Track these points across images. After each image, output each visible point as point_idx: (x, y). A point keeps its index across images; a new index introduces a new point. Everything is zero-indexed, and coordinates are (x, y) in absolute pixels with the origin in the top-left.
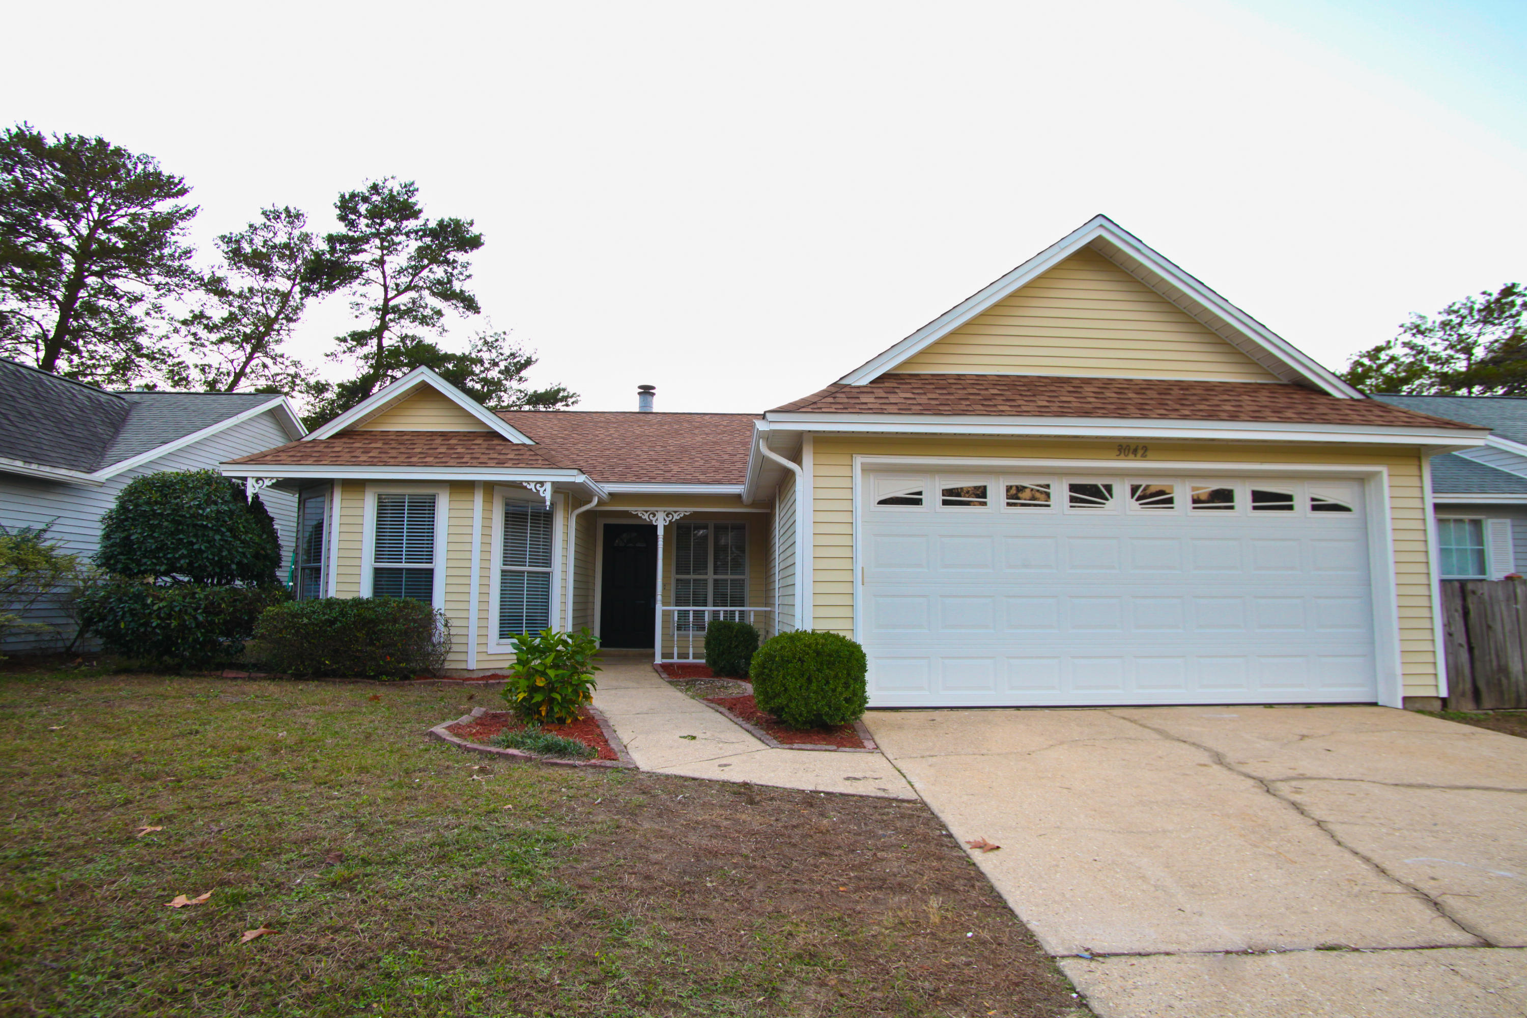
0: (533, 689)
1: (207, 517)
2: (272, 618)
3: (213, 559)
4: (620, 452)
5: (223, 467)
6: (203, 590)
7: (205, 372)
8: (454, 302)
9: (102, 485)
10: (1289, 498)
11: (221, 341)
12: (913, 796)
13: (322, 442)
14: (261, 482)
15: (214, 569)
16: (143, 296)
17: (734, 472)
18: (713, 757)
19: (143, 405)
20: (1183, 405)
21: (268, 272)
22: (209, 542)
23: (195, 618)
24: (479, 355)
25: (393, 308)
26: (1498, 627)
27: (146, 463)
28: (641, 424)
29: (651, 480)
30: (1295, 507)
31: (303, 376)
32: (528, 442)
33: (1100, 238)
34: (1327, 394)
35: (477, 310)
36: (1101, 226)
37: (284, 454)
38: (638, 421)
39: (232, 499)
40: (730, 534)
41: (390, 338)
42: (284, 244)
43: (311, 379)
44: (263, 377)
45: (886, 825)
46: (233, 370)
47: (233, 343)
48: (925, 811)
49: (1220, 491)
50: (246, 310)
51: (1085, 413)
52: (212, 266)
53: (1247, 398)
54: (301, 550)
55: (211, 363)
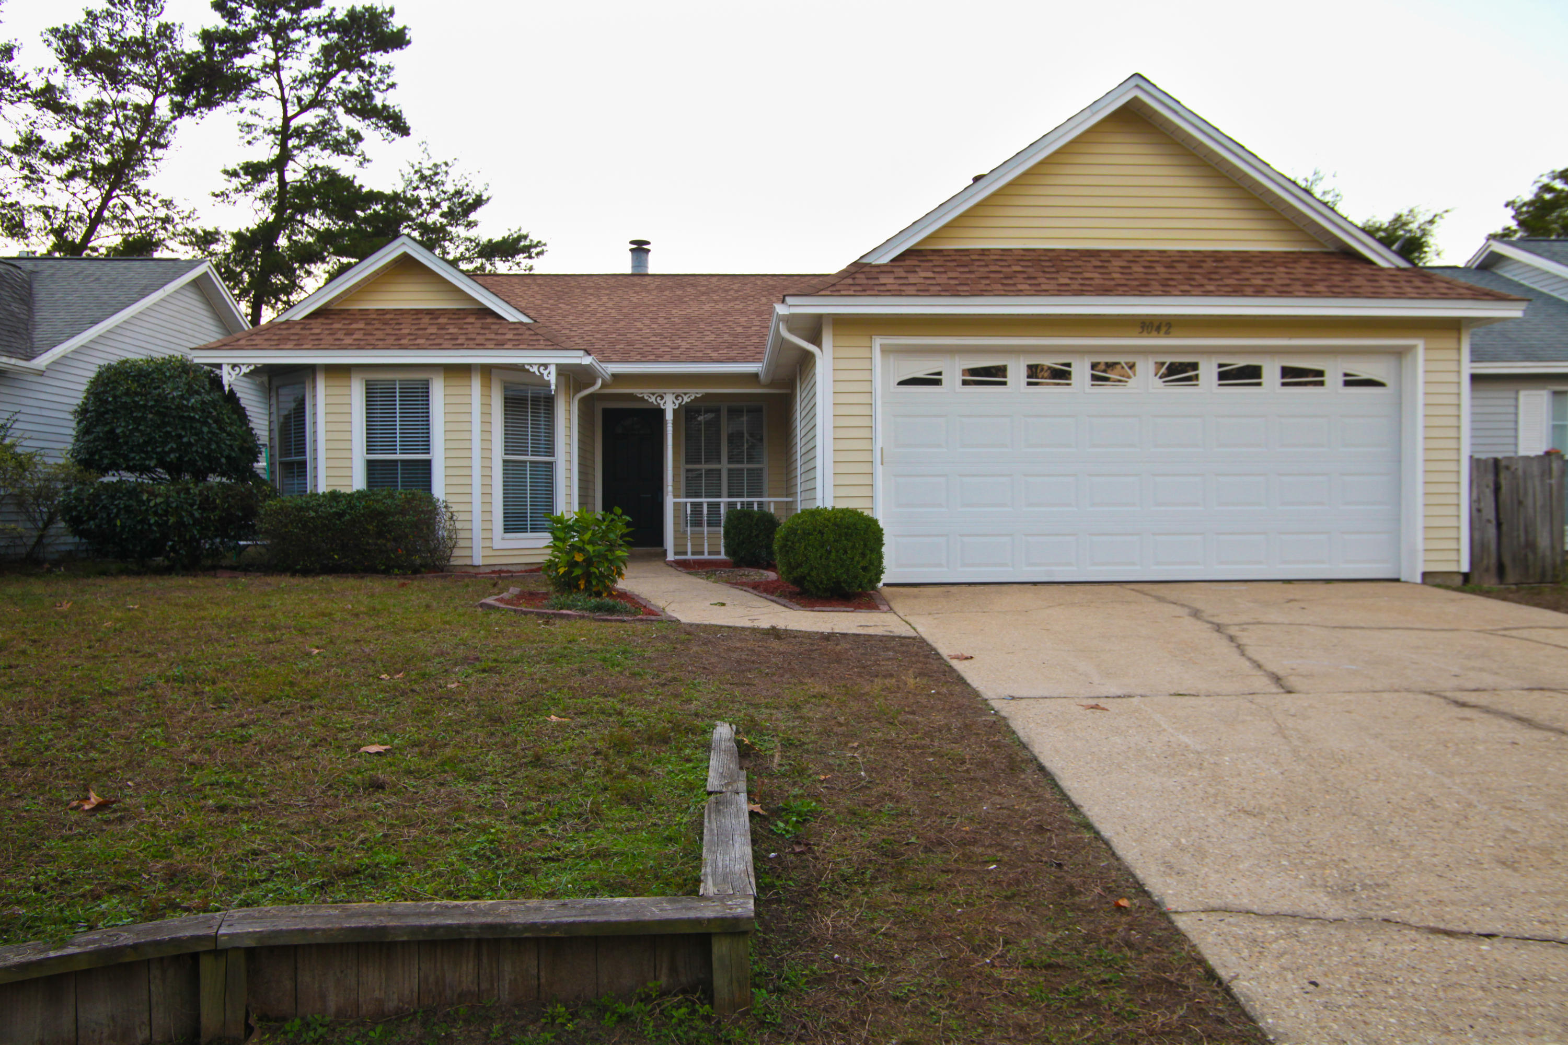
0: (573, 564)
1: (192, 408)
2: (274, 512)
4: (618, 326)
7: (49, 217)
8: (376, 120)
9: (41, 373)
10: (1320, 373)
11: (71, 176)
12: (914, 635)
13: (297, 323)
14: (237, 369)
17: (750, 348)
18: (741, 615)
20: (1210, 279)
21: (115, 78)
22: (197, 434)
23: (192, 515)
24: (415, 193)
25: (296, 130)
26: (1529, 501)
28: (637, 288)
29: (657, 359)
30: (1326, 383)
32: (525, 320)
33: (1136, 99)
34: (1370, 262)
35: (406, 132)
36: (1138, 86)
37: (259, 337)
38: (634, 285)
39: (211, 389)
40: (745, 419)
41: (295, 171)
42: (136, 39)
43: (191, 225)
44: (127, 222)
45: (888, 649)
46: (87, 213)
47: (86, 178)
48: (920, 642)
49: (1248, 367)
50: (96, 132)
51: (1105, 291)
52: (41, 71)
53: (1282, 269)
54: (277, 442)
55: (56, 205)
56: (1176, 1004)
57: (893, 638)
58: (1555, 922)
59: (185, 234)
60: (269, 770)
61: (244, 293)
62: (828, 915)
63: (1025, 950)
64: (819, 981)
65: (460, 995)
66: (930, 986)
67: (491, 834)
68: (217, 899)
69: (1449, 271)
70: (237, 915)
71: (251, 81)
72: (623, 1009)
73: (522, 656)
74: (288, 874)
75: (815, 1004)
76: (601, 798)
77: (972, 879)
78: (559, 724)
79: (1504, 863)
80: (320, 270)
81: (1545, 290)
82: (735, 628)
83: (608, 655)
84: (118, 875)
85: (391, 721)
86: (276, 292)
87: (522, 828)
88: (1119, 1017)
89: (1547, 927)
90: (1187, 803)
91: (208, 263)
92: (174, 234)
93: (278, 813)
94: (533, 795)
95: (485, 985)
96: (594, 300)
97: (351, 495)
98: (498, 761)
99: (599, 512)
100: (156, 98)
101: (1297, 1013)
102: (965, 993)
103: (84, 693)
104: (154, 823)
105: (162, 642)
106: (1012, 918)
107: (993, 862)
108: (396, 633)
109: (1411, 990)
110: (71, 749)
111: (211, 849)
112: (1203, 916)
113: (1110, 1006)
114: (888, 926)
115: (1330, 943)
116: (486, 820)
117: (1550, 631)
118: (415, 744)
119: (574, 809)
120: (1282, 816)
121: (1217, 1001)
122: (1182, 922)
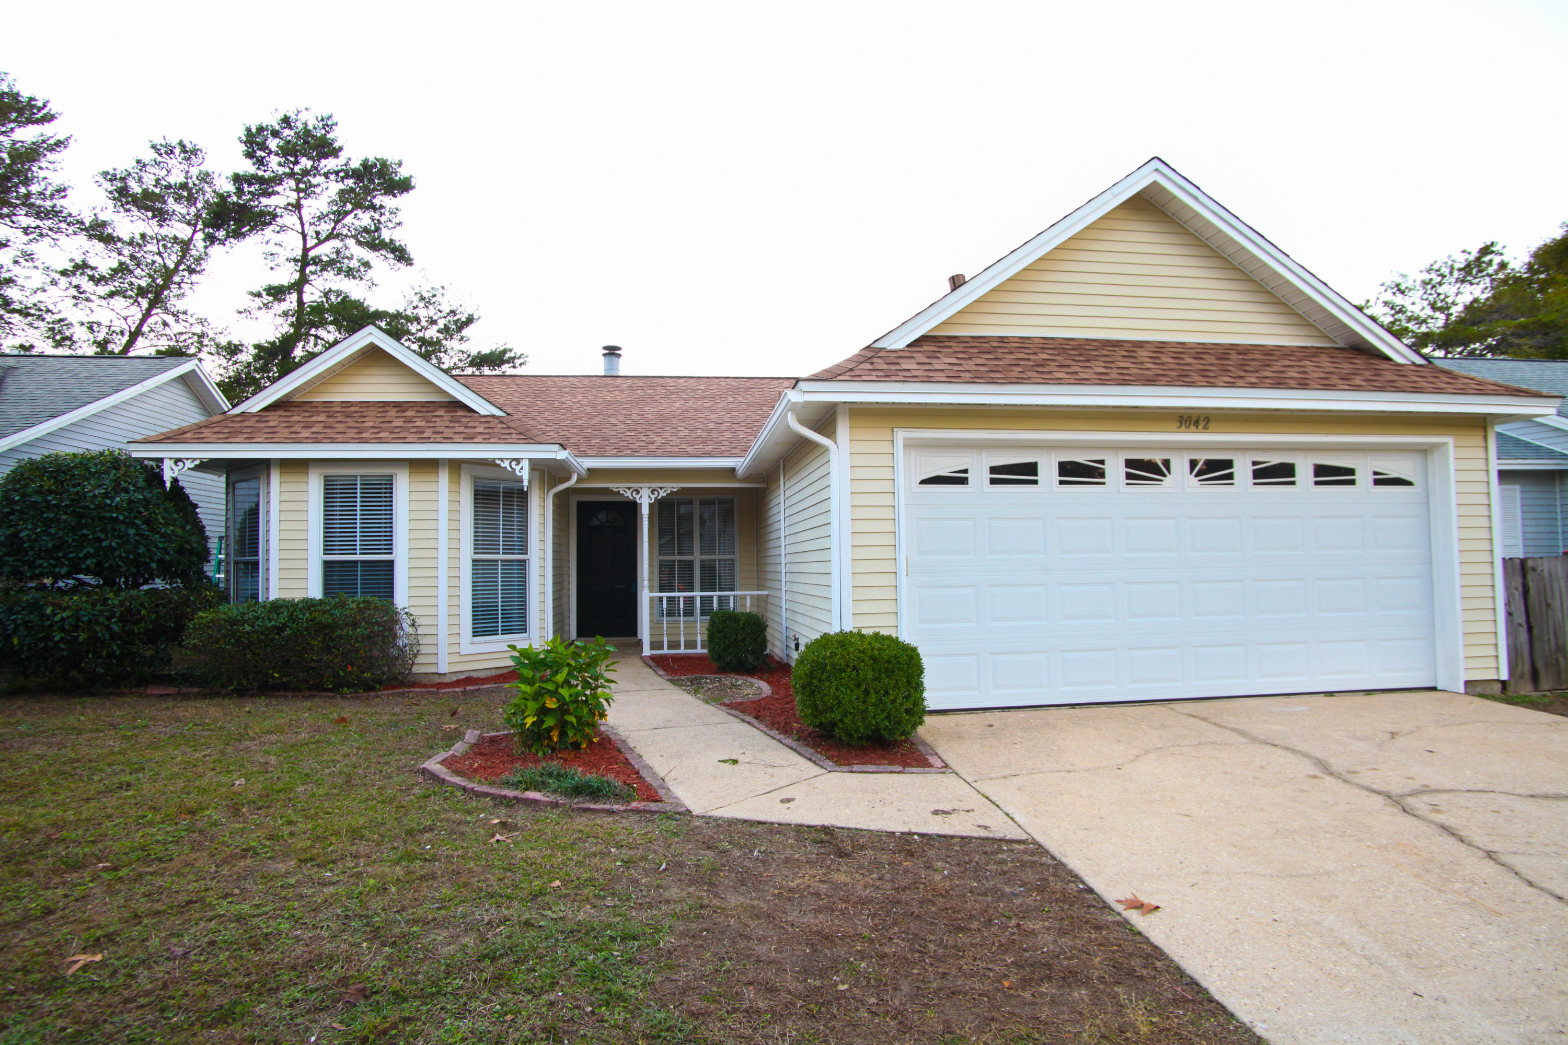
0: (543, 711)
1: (117, 508)
2: (205, 626)
3: (128, 557)
4: (593, 421)
5: (132, 447)
6: (117, 594)
7: (93, 331)
8: (383, 252)
10: (1351, 472)
11: (112, 295)
12: (1024, 837)
13: (253, 415)
14: (181, 464)
15: (129, 570)
16: (9, 241)
17: (724, 443)
18: (769, 789)
19: (21, 371)
20: (1246, 371)
21: (162, 216)
22: (120, 537)
23: (109, 629)
24: (415, 312)
25: (313, 259)
26: (1557, 605)
27: (31, 441)
28: (611, 388)
29: (634, 454)
30: (1357, 482)
31: (211, 335)
32: (498, 413)
33: (1155, 184)
34: (1388, 359)
35: (409, 261)
36: (1157, 170)
37: (208, 430)
38: (606, 385)
39: (147, 485)
40: (716, 510)
41: (312, 293)
42: (179, 184)
43: (221, 339)
44: (164, 336)
46: (127, 328)
47: (126, 297)
48: (1037, 850)
49: (1282, 465)
50: (139, 259)
51: (1147, 381)
52: (93, 208)
53: (1309, 363)
54: (232, 541)
55: (100, 320)
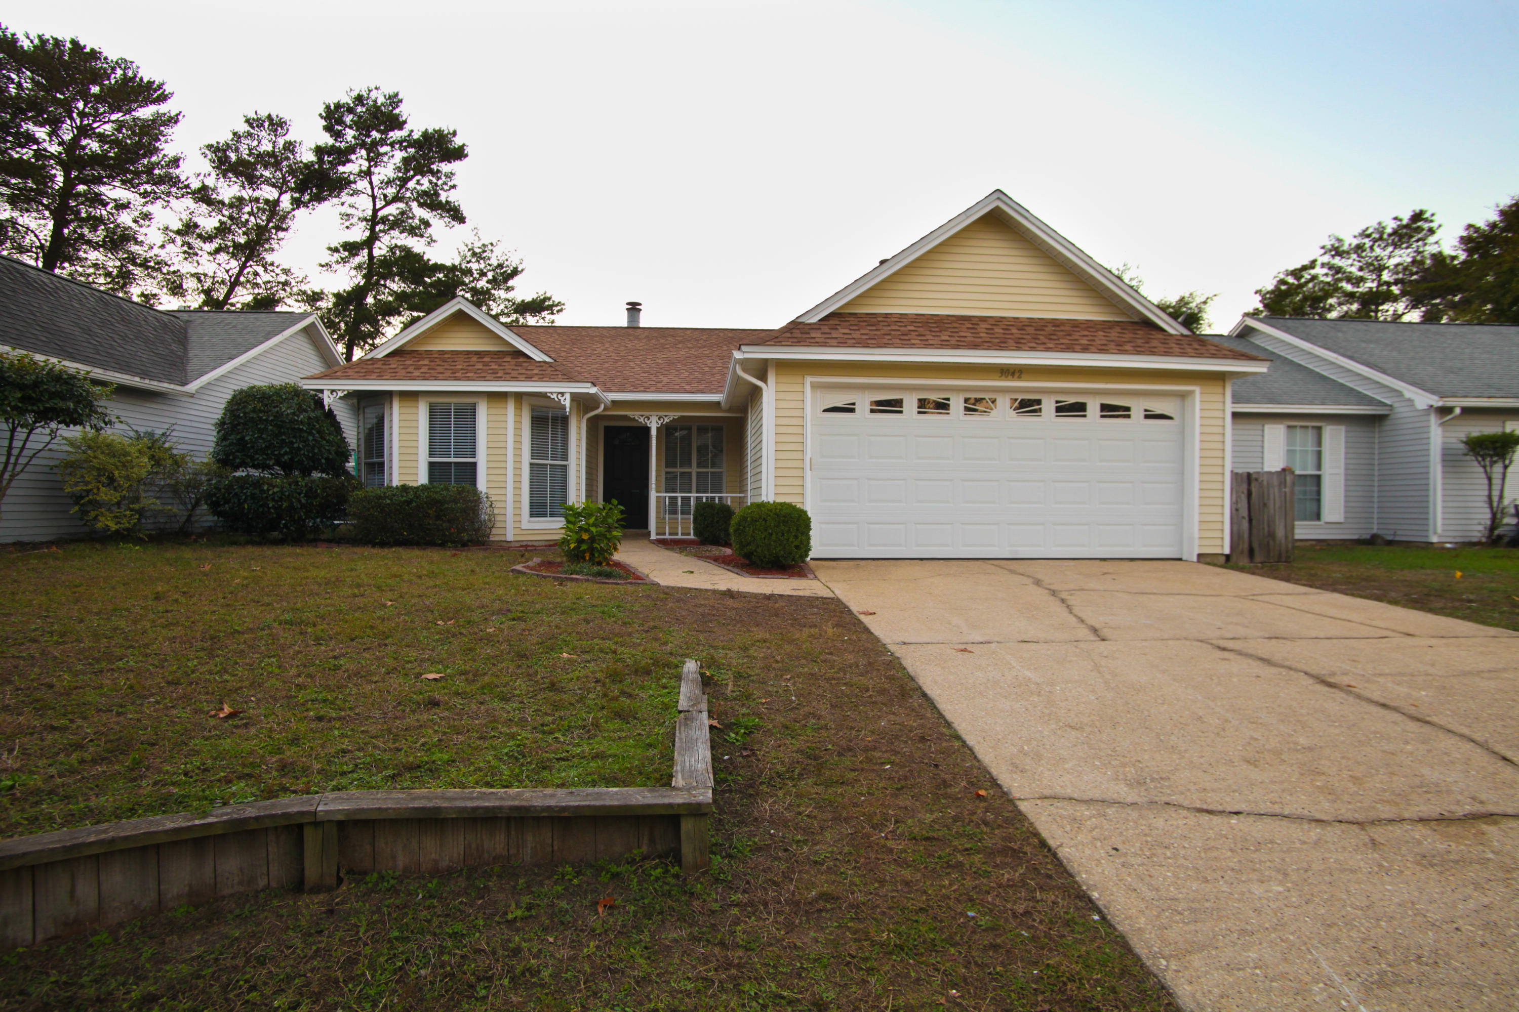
0: (580, 541)
1: (301, 422)
2: (358, 500)
4: (617, 365)
5: (304, 382)
7: (201, 281)
8: (441, 212)
9: (192, 396)
10: (1128, 409)
11: (218, 251)
12: (832, 596)
13: (379, 360)
14: (333, 394)
16: (130, 203)
17: (714, 383)
18: (705, 580)
19: (195, 323)
20: (1051, 339)
21: (252, 180)
23: (300, 501)
24: (469, 266)
25: (382, 218)
26: (1271, 504)
27: (219, 377)
28: (631, 338)
29: (646, 390)
30: (1132, 416)
31: (294, 284)
32: (548, 359)
33: (997, 208)
34: (1163, 330)
35: (463, 220)
36: (998, 199)
38: (629, 335)
39: (316, 408)
40: (710, 435)
41: (380, 248)
42: (268, 152)
43: (304, 287)
44: (257, 285)
45: (813, 607)
46: (228, 278)
47: (228, 253)
48: (837, 602)
49: (1077, 403)
50: (237, 219)
51: (975, 346)
52: (199, 175)
53: (1101, 333)
54: (362, 448)
55: (206, 272)
56: (1018, 865)
57: (817, 598)
58: (1281, 803)
59: (299, 294)
60: (355, 690)
61: (341, 338)
62: (766, 802)
63: (910, 827)
64: (759, 849)
65: (494, 858)
66: (840, 853)
67: (518, 740)
68: (316, 785)
69: (1217, 338)
70: (331, 797)
71: (350, 182)
72: (614, 869)
73: (542, 609)
74: (368, 767)
75: (756, 867)
76: (600, 714)
77: (872, 775)
78: (569, 660)
79: (1248, 762)
80: (397, 321)
81: (1282, 354)
82: (700, 590)
83: (606, 609)
84: (244, 766)
85: (445, 656)
86: (364, 337)
87: (541, 736)
88: (977, 875)
89: (1276, 806)
90: (1029, 721)
91: (315, 316)
92: (291, 294)
93: (361, 722)
94: (549, 711)
95: (512, 851)
96: (599, 345)
97: (417, 488)
98: (523, 686)
99: (601, 503)
100: (280, 194)
101: (1103, 870)
102: (866, 858)
103: (220, 631)
104: (271, 728)
105: (277, 595)
106: (901, 804)
107: (888, 763)
108: (449, 591)
109: (1182, 852)
110: (210, 672)
111: (312, 748)
112: (1039, 802)
113: (971, 867)
114: (810, 809)
115: (1128, 820)
116: (514, 730)
117: (1283, 597)
118: (462, 673)
119: (580, 723)
120: (1096, 730)
121: (1047, 863)
122: (1023, 806)
